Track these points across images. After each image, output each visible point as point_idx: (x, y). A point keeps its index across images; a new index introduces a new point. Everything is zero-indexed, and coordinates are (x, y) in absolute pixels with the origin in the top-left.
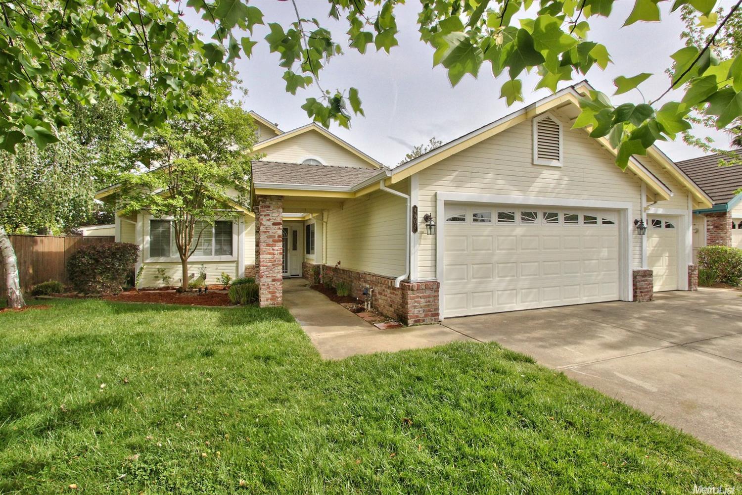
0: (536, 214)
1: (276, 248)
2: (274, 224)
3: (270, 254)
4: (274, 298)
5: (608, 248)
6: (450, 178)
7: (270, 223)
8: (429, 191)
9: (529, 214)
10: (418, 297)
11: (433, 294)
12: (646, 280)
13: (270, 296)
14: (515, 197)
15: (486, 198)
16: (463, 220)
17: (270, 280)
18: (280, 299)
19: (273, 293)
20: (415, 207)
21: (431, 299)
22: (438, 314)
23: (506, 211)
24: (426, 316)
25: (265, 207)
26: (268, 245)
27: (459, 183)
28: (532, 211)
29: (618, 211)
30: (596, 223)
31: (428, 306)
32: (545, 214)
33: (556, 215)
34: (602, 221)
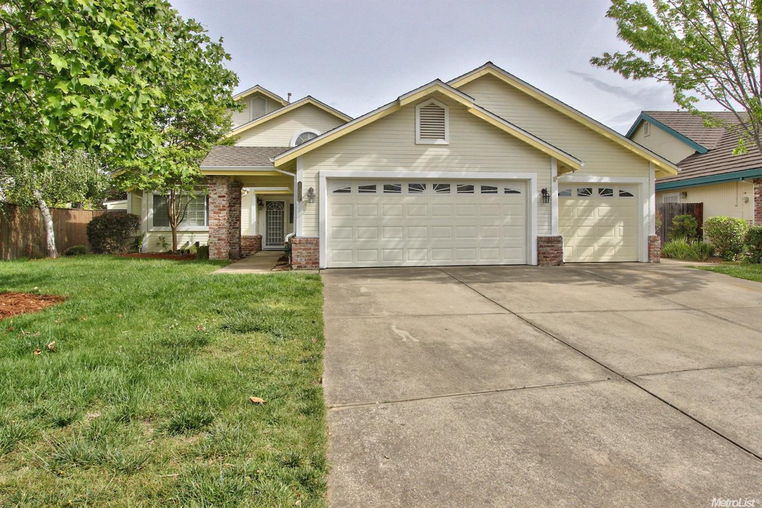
0: (425, 185)
1: (221, 215)
2: (219, 197)
3: (216, 219)
4: (219, 253)
5: (511, 215)
6: (333, 159)
7: (216, 196)
8: (313, 170)
9: (417, 186)
10: (300, 249)
11: (313, 247)
12: (553, 246)
13: (216, 251)
14: (401, 172)
15: (371, 173)
16: (350, 191)
17: (217, 239)
18: (224, 254)
19: (218, 249)
20: (300, 183)
21: (312, 251)
22: (318, 263)
23: (392, 184)
24: (307, 263)
25: (213, 184)
26: (215, 213)
27: (341, 163)
28: (420, 183)
29: (526, 182)
30: (496, 192)
31: (309, 256)
32: (434, 186)
33: (449, 186)
34: (504, 190)
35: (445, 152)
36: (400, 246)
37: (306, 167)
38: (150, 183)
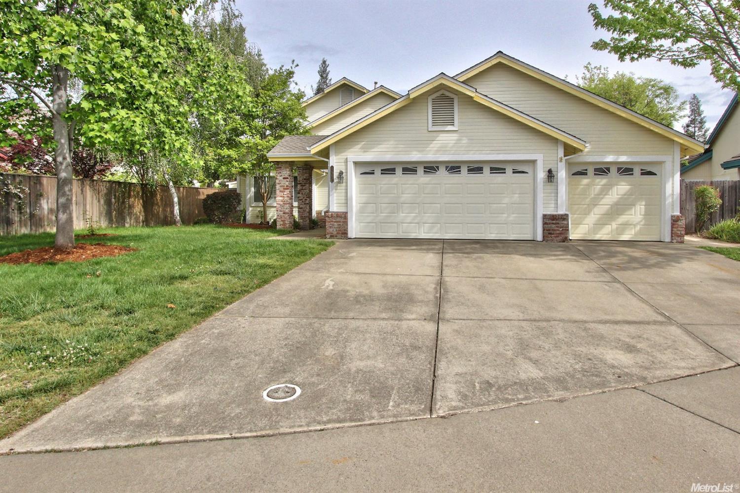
0: (438, 167)
1: (285, 193)
2: (284, 178)
3: (281, 197)
4: (284, 224)
5: (519, 194)
6: (359, 146)
7: (281, 178)
8: (343, 156)
9: (431, 168)
10: (332, 221)
11: (342, 220)
12: (558, 223)
13: (282, 223)
14: (415, 156)
15: (388, 157)
16: (373, 173)
17: (282, 213)
18: (288, 225)
19: (283, 221)
20: (332, 167)
21: (341, 224)
22: (347, 234)
23: (409, 166)
24: (338, 233)
25: (279, 168)
26: (280, 191)
27: (365, 150)
28: (434, 165)
29: (534, 162)
30: (505, 173)
31: (339, 227)
32: (447, 167)
33: (459, 167)
34: (512, 171)
35: (454, 137)
36: (416, 221)
37: (337, 153)
38: (240, 168)
